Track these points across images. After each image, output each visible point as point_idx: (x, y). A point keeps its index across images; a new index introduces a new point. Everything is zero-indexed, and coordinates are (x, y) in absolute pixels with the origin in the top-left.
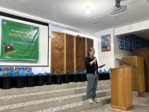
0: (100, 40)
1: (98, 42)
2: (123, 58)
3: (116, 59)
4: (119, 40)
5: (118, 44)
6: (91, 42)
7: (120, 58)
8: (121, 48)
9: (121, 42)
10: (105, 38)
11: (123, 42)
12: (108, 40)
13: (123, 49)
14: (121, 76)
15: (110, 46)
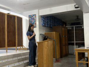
0: (28, 19)
1: (26, 20)
2: (45, 33)
3: (40, 34)
4: (42, 19)
5: (42, 22)
6: (20, 20)
7: (43, 33)
8: (44, 26)
9: (44, 21)
10: (32, 17)
11: (45, 21)
12: (34, 19)
13: (45, 26)
14: (46, 48)
15: (36, 24)
